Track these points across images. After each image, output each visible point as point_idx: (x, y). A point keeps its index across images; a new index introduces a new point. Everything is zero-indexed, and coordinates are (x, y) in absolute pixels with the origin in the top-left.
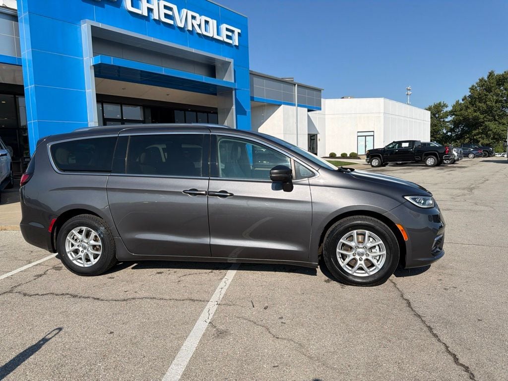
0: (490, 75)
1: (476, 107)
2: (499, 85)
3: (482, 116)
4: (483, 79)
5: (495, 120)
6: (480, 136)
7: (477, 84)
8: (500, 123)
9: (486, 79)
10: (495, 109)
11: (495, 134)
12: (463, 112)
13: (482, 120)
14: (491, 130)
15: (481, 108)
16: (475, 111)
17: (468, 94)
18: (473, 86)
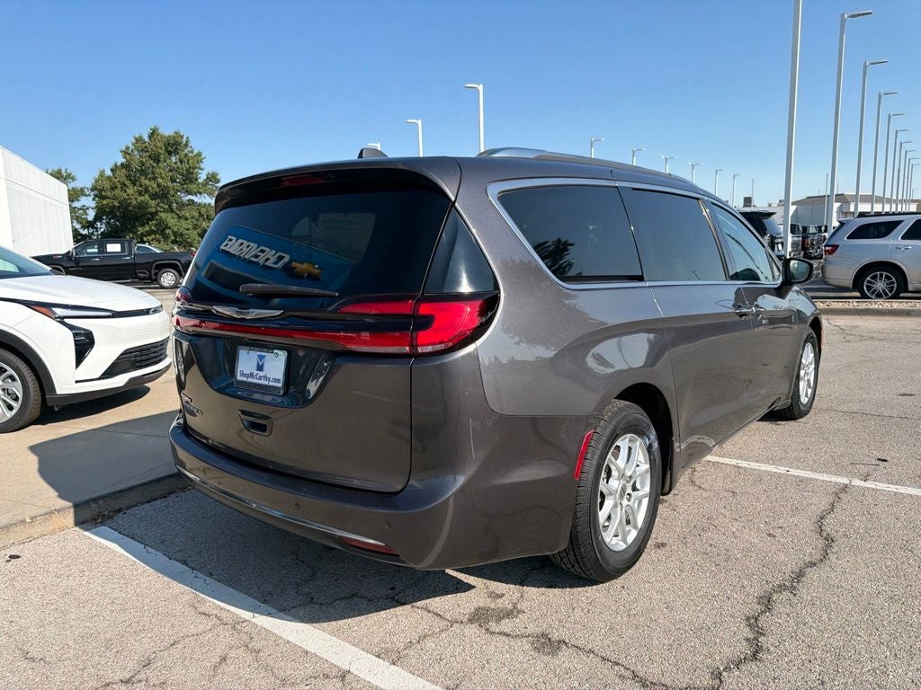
0: (152, 134)
1: (141, 186)
2: (170, 153)
3: (153, 202)
4: (141, 137)
5: (172, 211)
6: (153, 236)
7: (133, 144)
8: (179, 217)
9: (147, 140)
10: (172, 192)
11: (175, 234)
12: (117, 192)
13: (154, 210)
14: (170, 228)
15: (150, 188)
16: (140, 193)
17: (121, 160)
18: (127, 148)
